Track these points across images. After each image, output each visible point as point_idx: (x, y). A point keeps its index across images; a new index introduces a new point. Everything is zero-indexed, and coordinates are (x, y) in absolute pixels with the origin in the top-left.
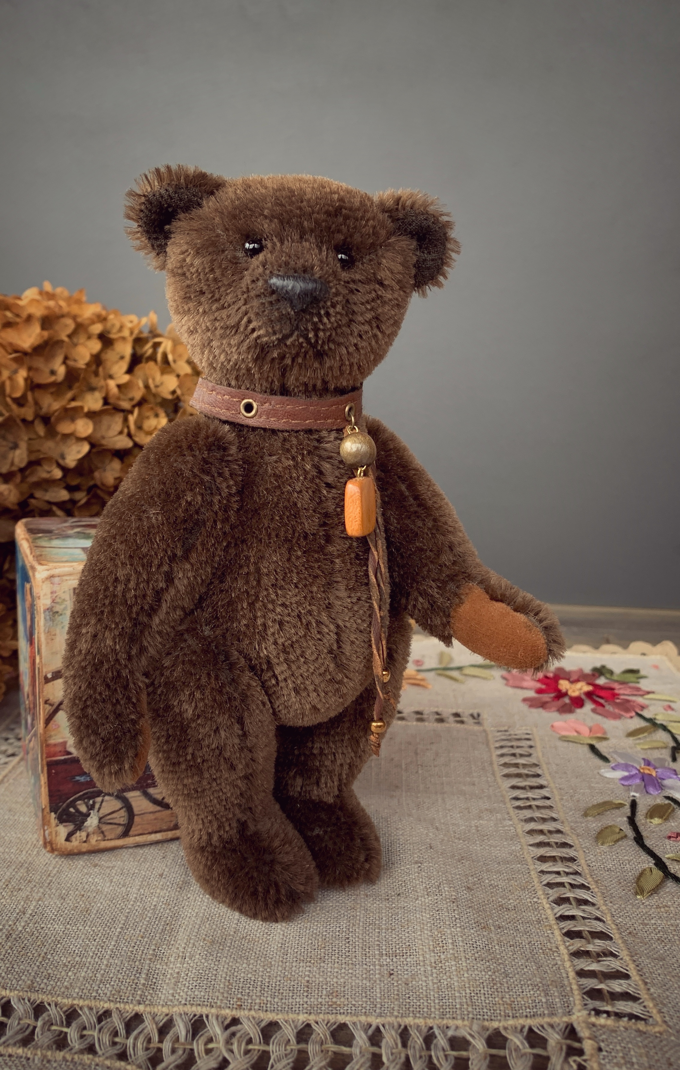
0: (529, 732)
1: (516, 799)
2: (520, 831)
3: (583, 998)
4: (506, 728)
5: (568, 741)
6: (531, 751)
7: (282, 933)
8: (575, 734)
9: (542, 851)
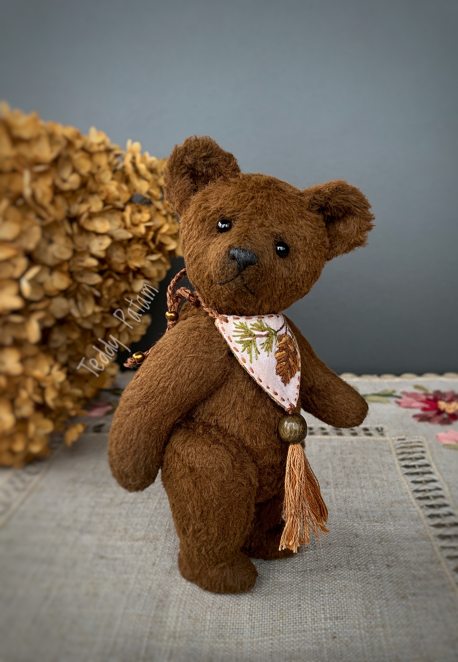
0: (420, 440)
1: (417, 491)
2: (422, 516)
6: (423, 455)
7: (249, 603)
9: (441, 531)
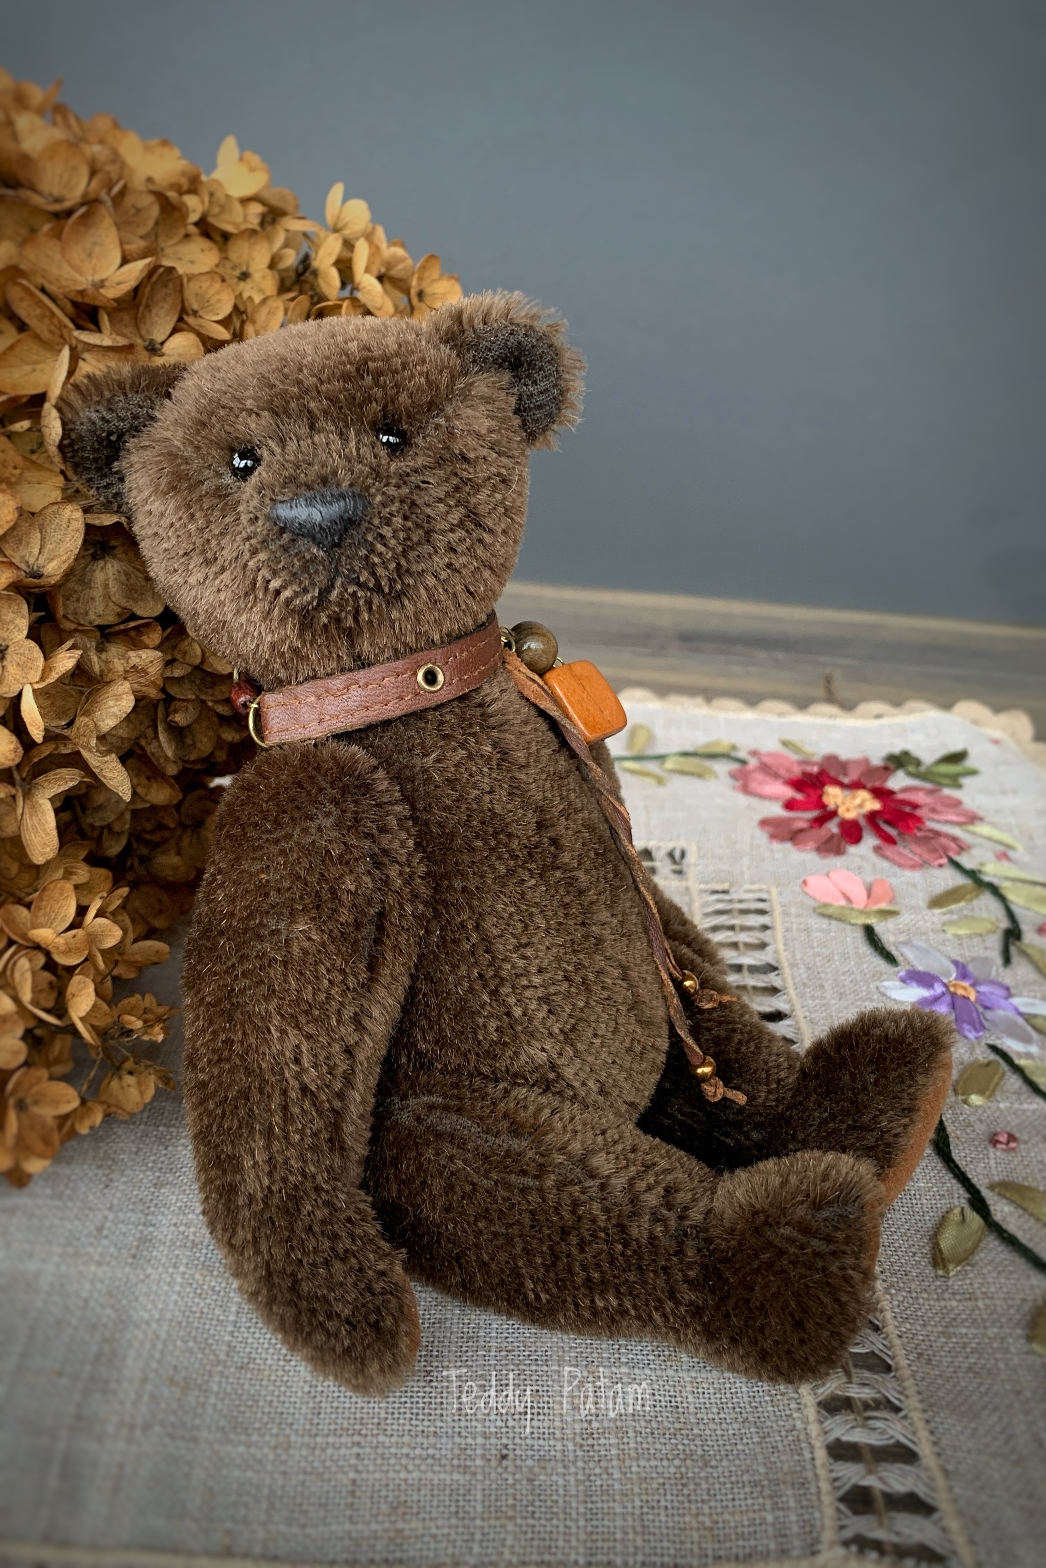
3: (839, 1511)
4: (725, 886)
5: (830, 917)
8: (843, 902)
